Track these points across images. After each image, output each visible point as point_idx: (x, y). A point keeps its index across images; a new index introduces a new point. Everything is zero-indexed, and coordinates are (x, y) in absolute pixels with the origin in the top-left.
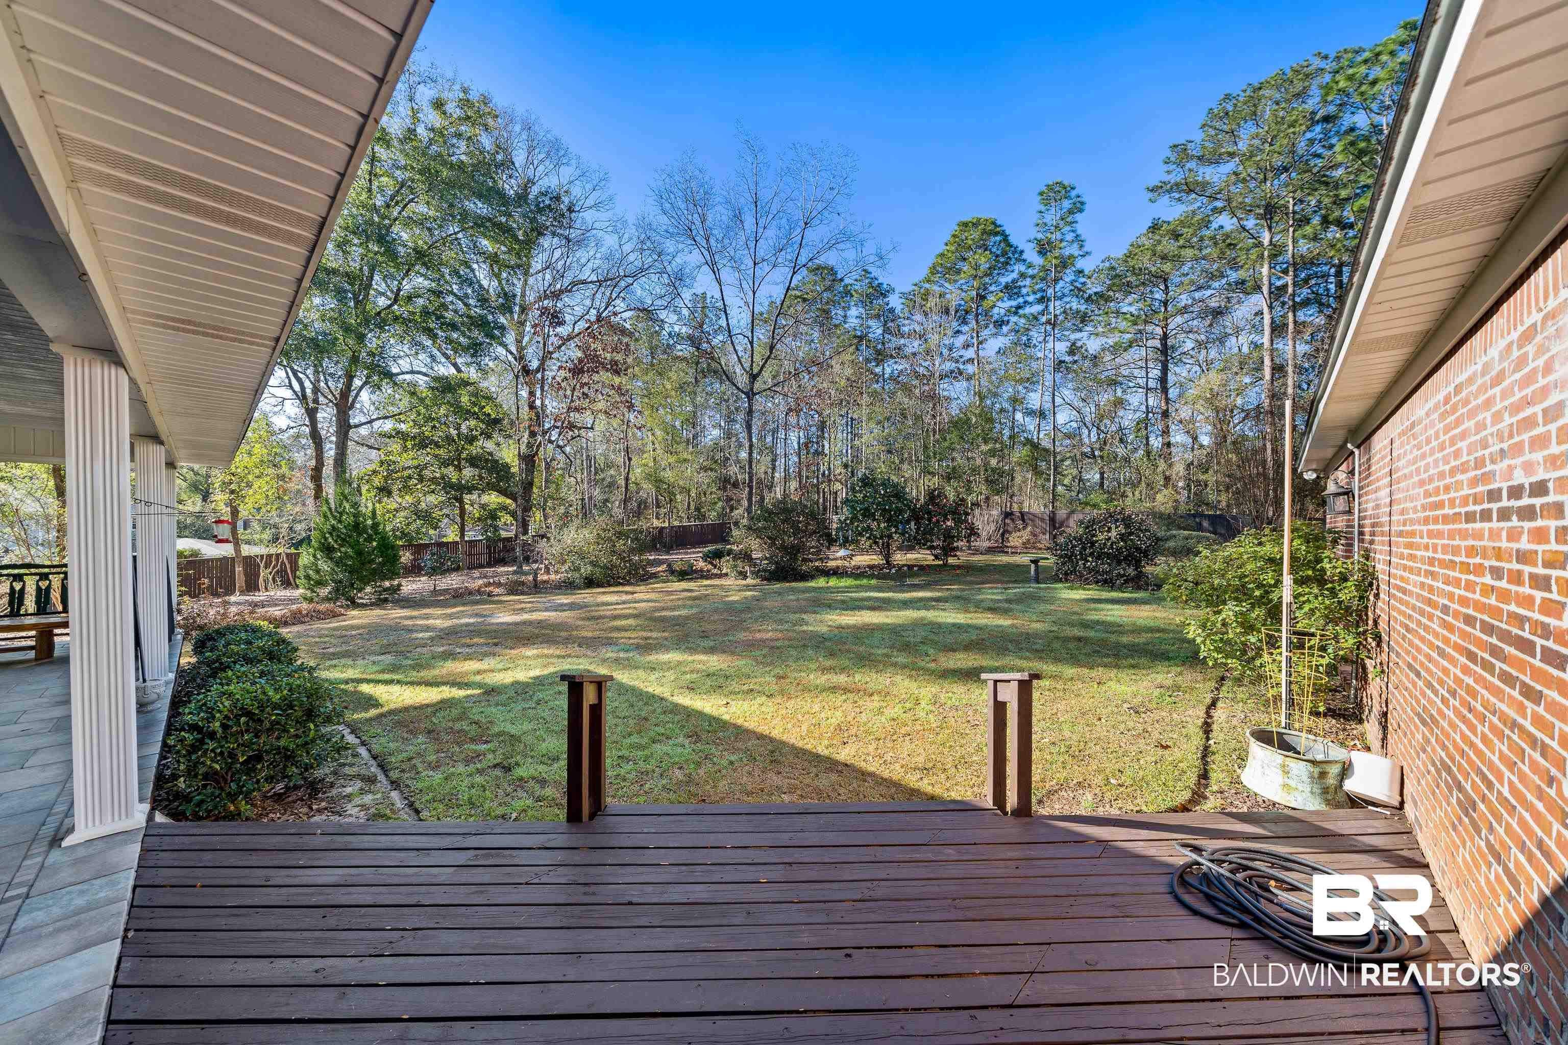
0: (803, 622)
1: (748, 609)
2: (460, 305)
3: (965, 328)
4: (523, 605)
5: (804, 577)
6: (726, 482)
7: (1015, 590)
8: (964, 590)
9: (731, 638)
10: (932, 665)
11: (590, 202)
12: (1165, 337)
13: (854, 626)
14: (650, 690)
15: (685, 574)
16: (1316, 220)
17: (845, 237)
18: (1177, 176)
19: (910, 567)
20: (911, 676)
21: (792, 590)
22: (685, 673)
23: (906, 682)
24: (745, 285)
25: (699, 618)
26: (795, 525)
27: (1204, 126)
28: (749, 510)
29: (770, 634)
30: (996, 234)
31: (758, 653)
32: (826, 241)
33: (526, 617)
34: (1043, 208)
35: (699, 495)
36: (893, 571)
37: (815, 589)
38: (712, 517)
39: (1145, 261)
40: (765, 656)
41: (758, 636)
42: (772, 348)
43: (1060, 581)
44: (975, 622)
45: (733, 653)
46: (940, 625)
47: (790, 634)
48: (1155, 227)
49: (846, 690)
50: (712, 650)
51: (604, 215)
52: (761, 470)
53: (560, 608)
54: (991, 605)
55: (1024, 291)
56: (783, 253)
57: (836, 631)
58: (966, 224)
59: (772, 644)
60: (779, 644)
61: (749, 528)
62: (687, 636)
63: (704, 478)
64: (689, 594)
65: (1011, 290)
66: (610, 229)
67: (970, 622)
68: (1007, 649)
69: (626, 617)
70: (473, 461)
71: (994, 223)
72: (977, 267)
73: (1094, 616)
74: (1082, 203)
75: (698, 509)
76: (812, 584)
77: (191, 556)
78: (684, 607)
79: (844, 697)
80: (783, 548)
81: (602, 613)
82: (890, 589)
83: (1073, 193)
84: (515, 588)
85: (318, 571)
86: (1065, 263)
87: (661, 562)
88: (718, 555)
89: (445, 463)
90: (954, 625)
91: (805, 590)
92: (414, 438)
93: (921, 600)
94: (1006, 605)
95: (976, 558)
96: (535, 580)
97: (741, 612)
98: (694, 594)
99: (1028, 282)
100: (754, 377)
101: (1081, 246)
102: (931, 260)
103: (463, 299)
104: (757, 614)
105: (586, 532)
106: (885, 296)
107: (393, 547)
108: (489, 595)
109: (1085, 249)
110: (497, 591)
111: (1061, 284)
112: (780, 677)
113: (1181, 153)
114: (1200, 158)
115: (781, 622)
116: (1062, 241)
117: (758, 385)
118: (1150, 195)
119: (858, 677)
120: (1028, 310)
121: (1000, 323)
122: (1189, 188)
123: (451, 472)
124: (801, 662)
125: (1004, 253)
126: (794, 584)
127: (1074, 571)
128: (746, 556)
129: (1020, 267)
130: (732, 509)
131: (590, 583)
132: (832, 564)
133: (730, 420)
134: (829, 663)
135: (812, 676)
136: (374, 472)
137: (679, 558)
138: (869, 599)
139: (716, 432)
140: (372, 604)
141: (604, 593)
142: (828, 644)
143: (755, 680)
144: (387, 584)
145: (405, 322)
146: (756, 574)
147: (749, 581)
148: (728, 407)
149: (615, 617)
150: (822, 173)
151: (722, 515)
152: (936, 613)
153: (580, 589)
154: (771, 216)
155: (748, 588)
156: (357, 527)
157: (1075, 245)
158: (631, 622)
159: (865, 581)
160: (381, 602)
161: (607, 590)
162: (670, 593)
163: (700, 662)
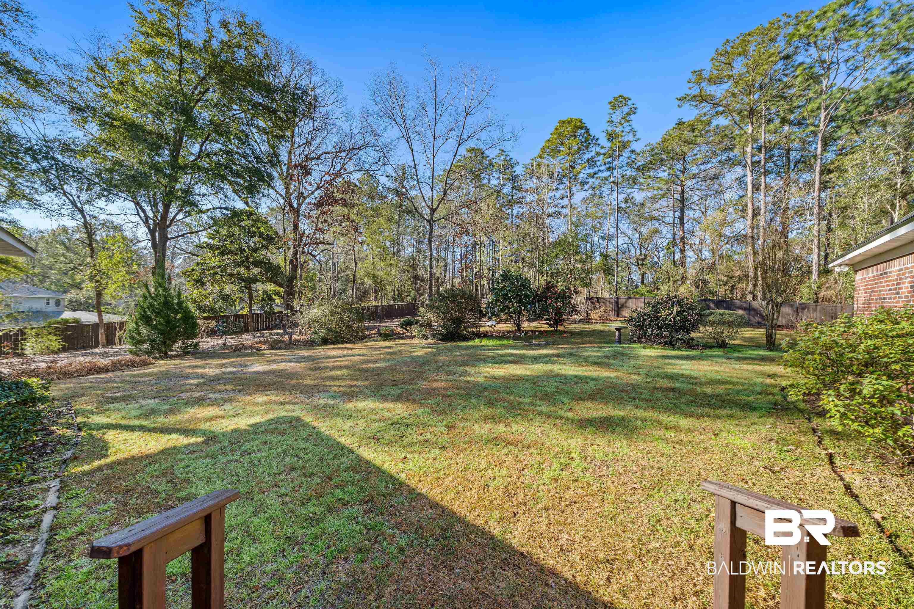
0: (466, 374)
1: (428, 362)
2: (243, 161)
3: (562, 187)
4: (276, 358)
5: (465, 339)
6: (417, 279)
7: (608, 349)
8: (573, 349)
9: (414, 387)
10: (570, 415)
11: (331, 101)
12: (683, 192)
13: (504, 377)
14: (342, 440)
15: (387, 336)
16: (777, 121)
17: (492, 123)
18: (696, 91)
19: (533, 332)
20: (555, 425)
21: (457, 347)
22: (374, 421)
23: (554, 432)
24: (428, 151)
25: (392, 370)
26: (459, 304)
27: (712, 60)
28: (430, 295)
29: (443, 383)
30: (582, 128)
31: (433, 401)
32: (479, 125)
33: (274, 366)
34: (611, 111)
35: (400, 287)
36: (523, 334)
37: (473, 347)
38: (408, 300)
39: (674, 145)
40: (438, 404)
41: (435, 385)
42: (445, 192)
43: (634, 342)
44: (590, 374)
45: (414, 401)
46: (565, 377)
47: (458, 383)
48: (680, 123)
49: (507, 443)
50: (398, 398)
51: (339, 110)
52: (438, 271)
53: (299, 360)
54: (596, 360)
55: (598, 163)
56: (452, 132)
57: (491, 382)
58: (564, 122)
59: (444, 392)
60: (449, 393)
61: (430, 307)
62: (381, 384)
63: (404, 277)
64: (389, 350)
65: (591, 162)
66: (344, 119)
67: (586, 374)
68: (622, 399)
69: (341, 368)
70: (257, 264)
71: (581, 121)
72: (570, 148)
73: (671, 370)
74: (635, 108)
75: (400, 295)
76: (470, 343)
77: (74, 322)
78: (384, 360)
79: (506, 450)
80: (452, 319)
81: (326, 364)
82: (522, 348)
83: (630, 103)
84: (275, 345)
85: (139, 334)
86: (624, 146)
87: (374, 328)
88: (410, 324)
89: (239, 264)
90: (575, 377)
91: (467, 348)
92: (218, 248)
93: (546, 356)
94: (606, 361)
95: (573, 326)
96: (290, 339)
97: (423, 364)
98: (392, 350)
99: (601, 157)
100: (433, 211)
101: (635, 135)
102: (542, 144)
103: (245, 156)
104: (434, 366)
105: (324, 308)
106: (513, 167)
107: (192, 318)
108: (257, 350)
109: (637, 137)
110: (264, 346)
111: (621, 159)
112: (450, 427)
113: (698, 76)
114: (710, 80)
115: (450, 373)
116: (622, 132)
117: (436, 216)
118: (678, 103)
119: (514, 427)
120: (601, 175)
121: (584, 183)
122: (702, 99)
123: (242, 270)
124: (467, 411)
125: (587, 140)
126: (458, 343)
127: (644, 336)
128: (428, 325)
129: (595, 149)
130: (420, 295)
131: (325, 341)
132: (482, 329)
133: (420, 242)
134: (489, 411)
135: (476, 426)
136: (193, 270)
137: (385, 325)
138: (511, 355)
139: (411, 249)
140: (178, 356)
141: (333, 349)
142: (487, 393)
143: (430, 430)
144: (190, 342)
145: (206, 170)
146: (434, 336)
147: (430, 341)
148: (418, 234)
149: (334, 368)
150: (478, 82)
151: (414, 299)
152: (560, 367)
153: (318, 345)
154: (444, 108)
155: (428, 346)
156: (167, 304)
157: (631, 134)
158: (345, 372)
159: (505, 342)
160: (184, 354)
161: (336, 346)
162: (376, 349)
163: (388, 410)
